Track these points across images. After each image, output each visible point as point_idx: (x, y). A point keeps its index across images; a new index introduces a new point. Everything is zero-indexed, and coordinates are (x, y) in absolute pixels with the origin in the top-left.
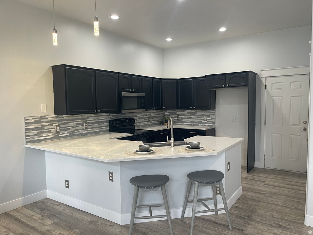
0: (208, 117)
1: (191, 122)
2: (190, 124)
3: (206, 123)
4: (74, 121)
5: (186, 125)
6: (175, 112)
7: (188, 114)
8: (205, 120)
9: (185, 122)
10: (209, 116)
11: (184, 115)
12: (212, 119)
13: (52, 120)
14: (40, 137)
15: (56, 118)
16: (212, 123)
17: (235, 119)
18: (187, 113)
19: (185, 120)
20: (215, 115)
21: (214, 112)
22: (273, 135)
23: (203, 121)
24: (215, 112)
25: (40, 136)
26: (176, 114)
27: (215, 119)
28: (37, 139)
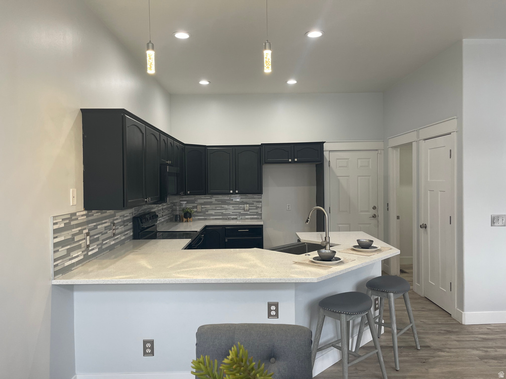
0: (250, 205)
1: (223, 214)
2: (221, 217)
3: (247, 215)
4: (103, 221)
5: (213, 219)
6: (193, 199)
7: (216, 202)
8: (247, 211)
9: (212, 215)
10: (253, 204)
11: (210, 203)
12: (257, 208)
13: (82, 221)
14: (70, 259)
15: (85, 217)
16: (257, 214)
17: (290, 207)
18: (216, 200)
19: (213, 212)
20: (261, 202)
21: (259, 198)
22: (340, 225)
23: (242, 212)
24: (261, 198)
25: (70, 257)
26: (195, 203)
27: (261, 208)
28: (67, 264)
